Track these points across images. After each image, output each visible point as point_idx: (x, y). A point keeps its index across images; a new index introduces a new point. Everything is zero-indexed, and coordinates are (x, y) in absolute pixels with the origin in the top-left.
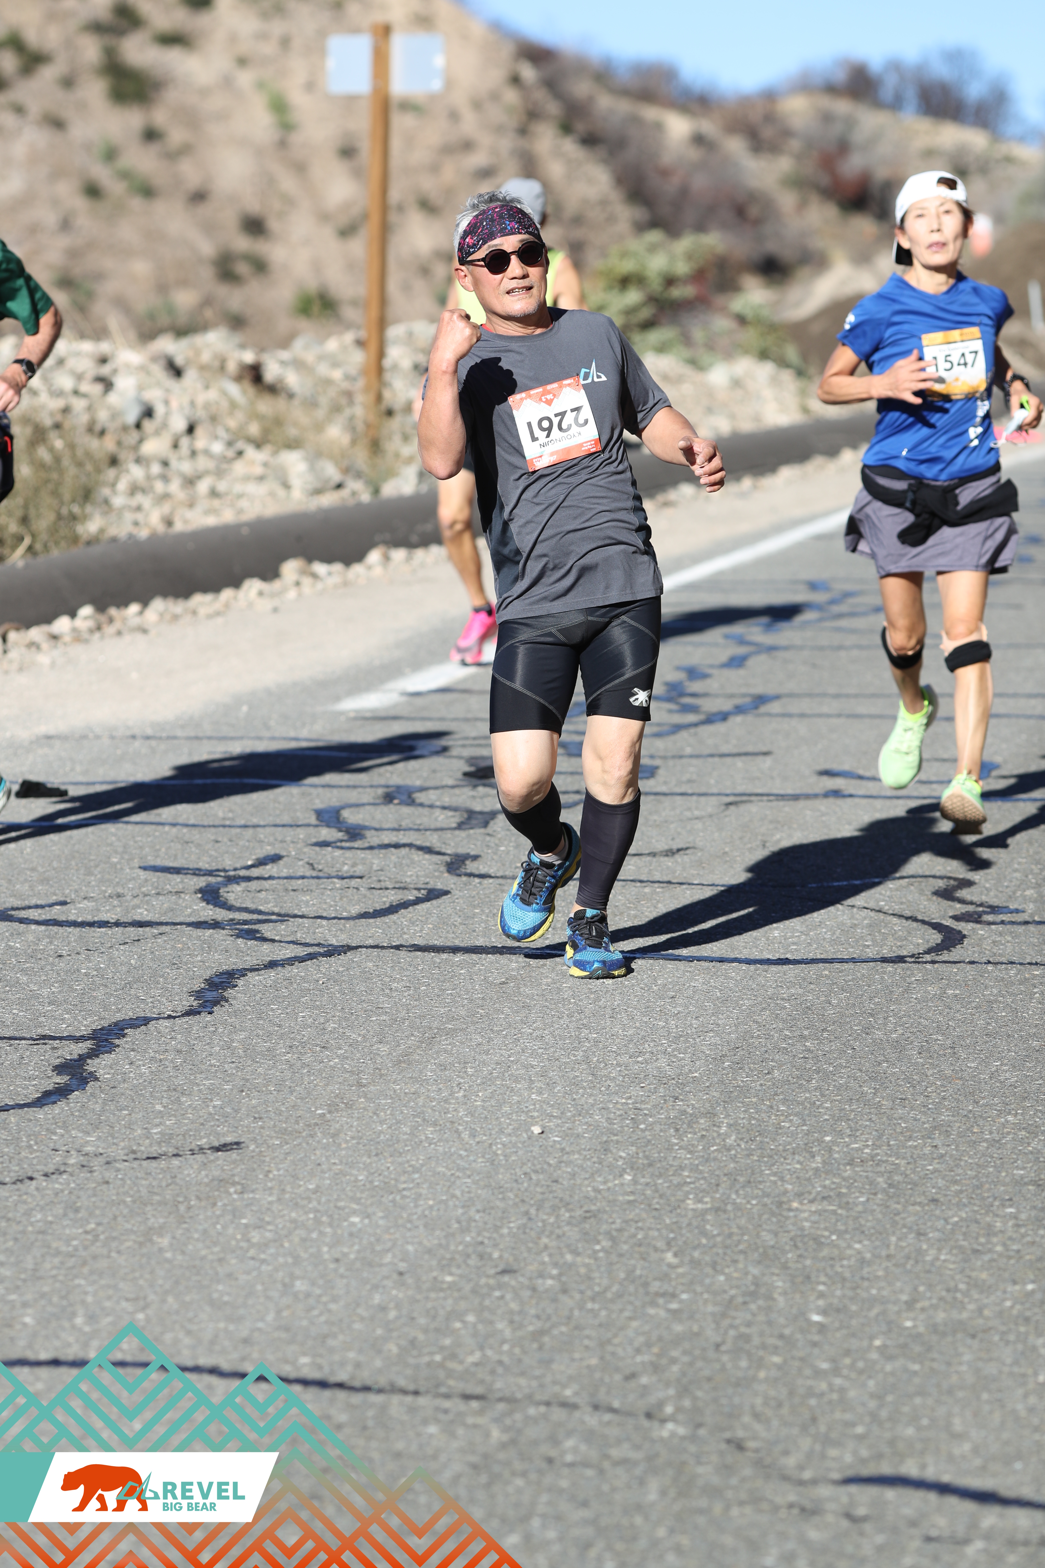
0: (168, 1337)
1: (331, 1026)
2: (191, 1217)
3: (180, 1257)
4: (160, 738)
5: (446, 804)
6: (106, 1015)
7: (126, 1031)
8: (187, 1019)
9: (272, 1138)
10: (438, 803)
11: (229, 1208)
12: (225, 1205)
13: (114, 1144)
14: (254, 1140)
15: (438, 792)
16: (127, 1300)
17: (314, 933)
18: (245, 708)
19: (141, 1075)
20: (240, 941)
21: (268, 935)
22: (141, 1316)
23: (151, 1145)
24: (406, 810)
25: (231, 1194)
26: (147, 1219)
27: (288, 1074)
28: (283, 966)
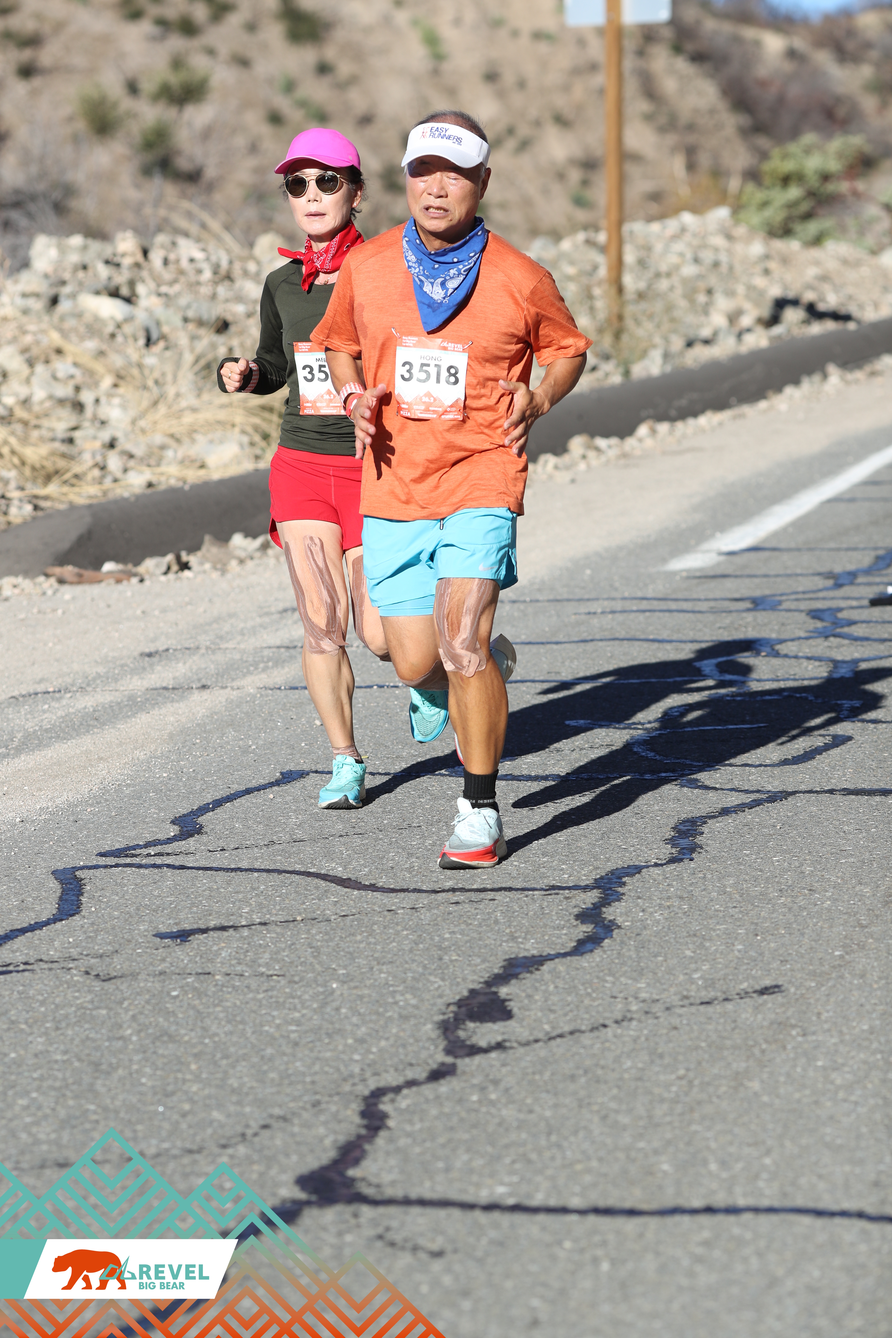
0: (803, 1181)
1: (808, 869)
2: (769, 1061)
3: (777, 1101)
4: (525, 601)
5: (809, 655)
6: (597, 864)
7: (624, 880)
8: (673, 866)
9: (806, 980)
10: (801, 654)
11: (800, 1050)
12: (794, 1048)
13: (665, 990)
14: (790, 982)
15: (796, 643)
16: (749, 1145)
17: (749, 780)
18: (588, 572)
19: (658, 922)
20: (685, 789)
21: (707, 783)
22: (767, 1161)
23: (698, 989)
24: (775, 661)
25: (794, 1038)
26: (729, 1064)
27: (790, 917)
28: (735, 812)
